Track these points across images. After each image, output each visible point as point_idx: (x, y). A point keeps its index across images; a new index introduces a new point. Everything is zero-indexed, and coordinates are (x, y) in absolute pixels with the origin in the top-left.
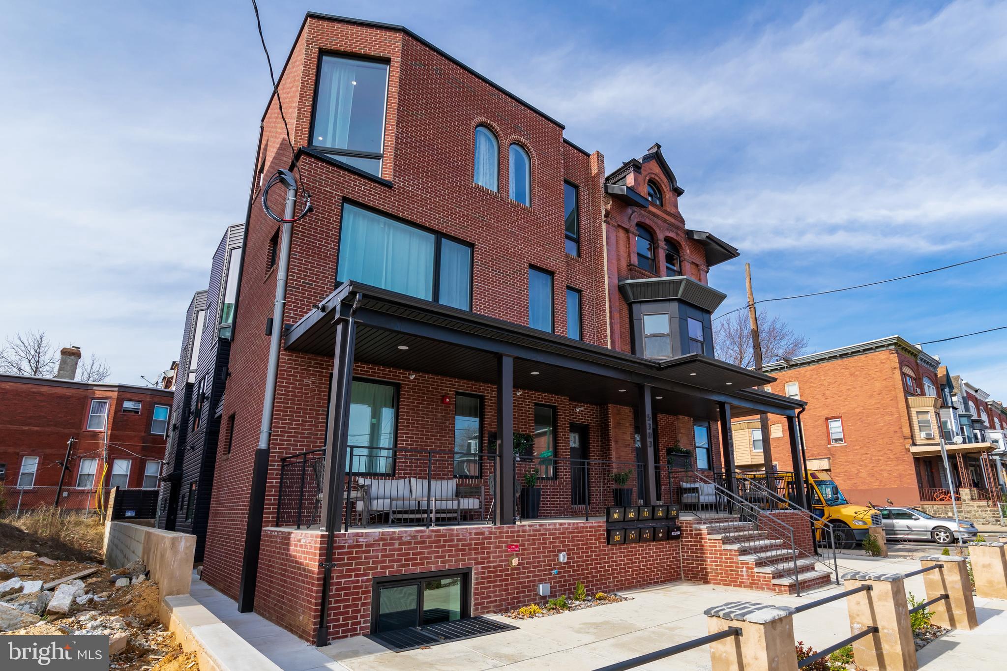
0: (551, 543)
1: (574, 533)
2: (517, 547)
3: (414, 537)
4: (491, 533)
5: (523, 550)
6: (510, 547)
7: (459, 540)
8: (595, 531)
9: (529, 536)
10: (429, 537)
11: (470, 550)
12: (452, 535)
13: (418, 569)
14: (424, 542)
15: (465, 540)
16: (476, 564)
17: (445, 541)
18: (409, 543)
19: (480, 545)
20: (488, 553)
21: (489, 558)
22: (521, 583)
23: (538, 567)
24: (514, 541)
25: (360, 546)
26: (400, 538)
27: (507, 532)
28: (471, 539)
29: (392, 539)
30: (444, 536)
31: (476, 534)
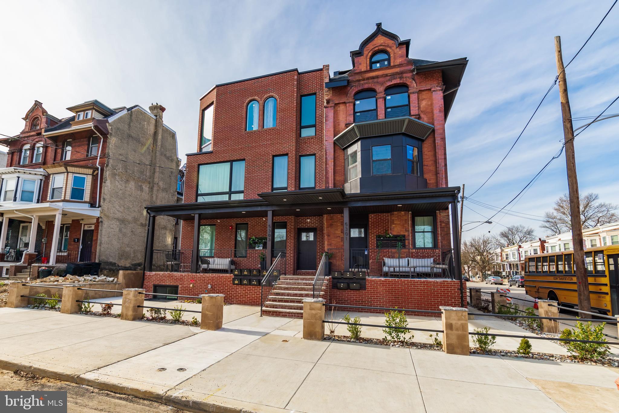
0: (207, 281)
1: (218, 278)
2: (194, 281)
3: (163, 275)
4: (185, 275)
5: (196, 282)
6: (191, 281)
7: (175, 277)
8: (228, 278)
9: (198, 277)
10: (167, 275)
11: (178, 280)
12: (173, 275)
13: (164, 284)
14: (165, 276)
15: (177, 277)
16: (180, 284)
17: (171, 277)
18: (162, 276)
19: (181, 279)
20: (184, 282)
21: (184, 283)
22: (194, 293)
23: (201, 289)
24: (193, 279)
25: (150, 276)
26: (159, 274)
27: (191, 276)
28: (179, 277)
29: (158, 275)
30: (171, 275)
31: (180, 275)
